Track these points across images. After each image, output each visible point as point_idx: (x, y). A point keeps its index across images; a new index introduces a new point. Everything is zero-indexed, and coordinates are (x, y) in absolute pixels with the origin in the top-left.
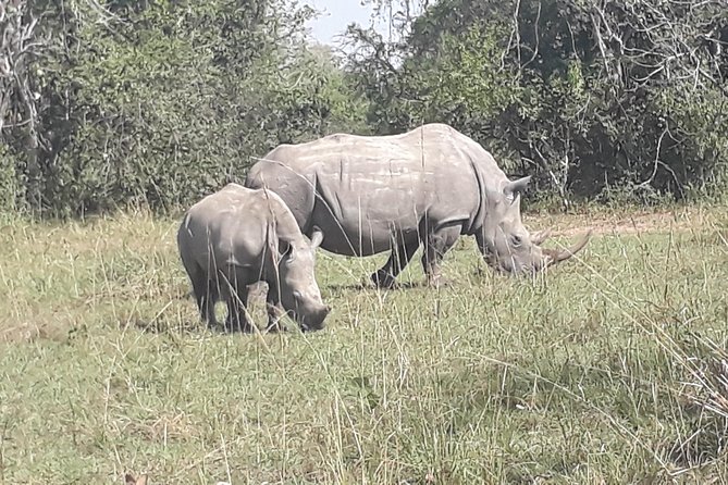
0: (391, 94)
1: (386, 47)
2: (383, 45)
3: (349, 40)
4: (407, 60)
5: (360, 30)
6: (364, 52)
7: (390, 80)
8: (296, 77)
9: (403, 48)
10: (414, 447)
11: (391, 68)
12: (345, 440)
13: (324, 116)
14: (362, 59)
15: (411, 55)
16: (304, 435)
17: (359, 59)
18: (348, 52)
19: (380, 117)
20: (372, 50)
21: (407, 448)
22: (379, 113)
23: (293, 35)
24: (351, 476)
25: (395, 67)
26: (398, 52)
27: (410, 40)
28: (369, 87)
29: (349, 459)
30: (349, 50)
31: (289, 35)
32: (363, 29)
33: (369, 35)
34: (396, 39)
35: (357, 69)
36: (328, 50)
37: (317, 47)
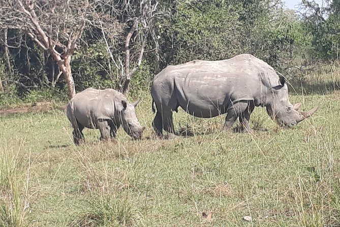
0: (324, 32)
1: (321, 9)
2: (319, 9)
3: (302, 7)
4: (331, 15)
5: (308, 2)
6: (310, 12)
7: (323, 26)
8: (278, 25)
9: (329, 10)
10: (337, 200)
11: (323, 19)
12: (304, 197)
13: (291, 43)
14: (309, 15)
15: (332, 13)
16: (285, 194)
17: (308, 15)
18: (302, 13)
19: (318, 43)
20: (314, 11)
21: (334, 200)
22: (317, 41)
23: (276, 5)
24: (307, 213)
25: (325, 19)
26: (326, 12)
27: (332, 6)
28: (313, 29)
29: (306, 205)
30: (303, 11)
31: (275, 6)
32: (309, 1)
33: (312, 4)
34: (325, 6)
35: (307, 20)
36: (292, 12)
37: (288, 10)
